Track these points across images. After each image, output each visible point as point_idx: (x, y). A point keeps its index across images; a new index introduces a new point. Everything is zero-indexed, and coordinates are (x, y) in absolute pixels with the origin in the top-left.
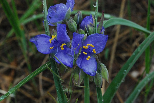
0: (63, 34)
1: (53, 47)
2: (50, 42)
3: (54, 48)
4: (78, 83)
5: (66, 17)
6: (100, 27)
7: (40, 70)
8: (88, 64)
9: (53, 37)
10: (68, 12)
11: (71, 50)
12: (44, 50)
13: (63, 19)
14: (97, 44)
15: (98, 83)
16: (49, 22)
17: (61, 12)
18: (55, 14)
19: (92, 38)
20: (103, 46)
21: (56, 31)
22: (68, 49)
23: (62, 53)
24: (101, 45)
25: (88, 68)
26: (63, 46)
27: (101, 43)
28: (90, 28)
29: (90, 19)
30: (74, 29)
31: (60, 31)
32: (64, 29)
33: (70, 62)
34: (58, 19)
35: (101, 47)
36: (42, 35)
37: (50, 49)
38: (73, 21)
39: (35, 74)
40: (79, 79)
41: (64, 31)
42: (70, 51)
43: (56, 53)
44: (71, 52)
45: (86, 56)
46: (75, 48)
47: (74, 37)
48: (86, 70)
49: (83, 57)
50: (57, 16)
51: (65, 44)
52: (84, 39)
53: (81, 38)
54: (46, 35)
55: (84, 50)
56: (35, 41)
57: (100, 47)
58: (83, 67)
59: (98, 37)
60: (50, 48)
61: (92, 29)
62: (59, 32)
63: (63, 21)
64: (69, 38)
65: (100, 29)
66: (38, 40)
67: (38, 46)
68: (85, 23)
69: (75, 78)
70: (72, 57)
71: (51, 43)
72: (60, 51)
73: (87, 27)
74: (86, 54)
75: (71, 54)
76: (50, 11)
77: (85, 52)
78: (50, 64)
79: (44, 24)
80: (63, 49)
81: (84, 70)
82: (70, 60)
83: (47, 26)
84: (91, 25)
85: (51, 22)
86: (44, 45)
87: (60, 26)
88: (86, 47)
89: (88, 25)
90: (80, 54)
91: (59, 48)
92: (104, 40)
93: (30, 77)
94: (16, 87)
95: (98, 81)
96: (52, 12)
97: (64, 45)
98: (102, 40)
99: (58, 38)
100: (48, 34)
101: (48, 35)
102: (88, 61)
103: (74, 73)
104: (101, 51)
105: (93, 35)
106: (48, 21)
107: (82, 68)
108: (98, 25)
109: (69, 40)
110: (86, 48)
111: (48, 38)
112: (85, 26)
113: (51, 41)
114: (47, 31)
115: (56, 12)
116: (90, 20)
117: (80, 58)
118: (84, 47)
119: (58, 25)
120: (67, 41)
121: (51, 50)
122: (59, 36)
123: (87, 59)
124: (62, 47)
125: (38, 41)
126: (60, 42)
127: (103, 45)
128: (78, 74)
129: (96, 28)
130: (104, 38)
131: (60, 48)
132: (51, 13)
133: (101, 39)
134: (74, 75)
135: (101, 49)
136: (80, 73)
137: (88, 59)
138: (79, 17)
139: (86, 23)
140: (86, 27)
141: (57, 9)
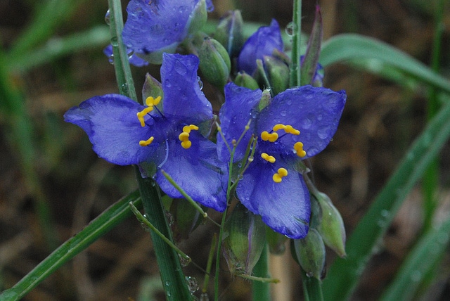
0: (186, 91)
1: (152, 138)
2: (142, 120)
3: (153, 141)
4: (246, 265)
5: (190, 30)
6: (309, 62)
7: (105, 225)
8: (275, 197)
9: (151, 102)
10: (198, 13)
11: (219, 149)
12: (118, 152)
13: (180, 40)
14: (307, 125)
15: (312, 262)
16: (131, 51)
17: (172, 14)
18: (153, 19)
19: (289, 103)
20: (326, 129)
21: (159, 80)
22: (206, 145)
23: (182, 158)
24: (321, 127)
25: (278, 210)
26: (188, 135)
27: (320, 119)
28: (277, 70)
29: (271, 37)
30: (219, 72)
31: (175, 79)
32: (189, 73)
33: (215, 190)
34: (163, 38)
35: (319, 134)
36: (109, 99)
37: (143, 145)
38: (215, 45)
39: (86, 239)
40: (247, 252)
41: (188, 80)
42: (215, 151)
43: (164, 162)
44: (219, 155)
45: (271, 168)
46: (234, 141)
47: (229, 99)
48: (272, 220)
49: (260, 172)
50: (160, 26)
51: (196, 128)
52: (261, 107)
53: (250, 102)
54: (122, 97)
55: (265, 146)
56: (82, 118)
57: (315, 135)
58: (260, 208)
59: (310, 97)
60: (142, 142)
61: (281, 72)
62: (169, 86)
63: (178, 47)
64: (209, 105)
65: (309, 70)
66: (93, 114)
67: (94, 137)
68: (256, 51)
69: (233, 248)
70: (222, 173)
71: (143, 124)
72: (177, 151)
73: (264, 66)
74: (272, 159)
75: (217, 161)
76: (136, 9)
77: (269, 155)
78: (140, 200)
79: (113, 58)
80: (187, 144)
81: (264, 220)
82: (215, 182)
83: (124, 63)
84: (277, 58)
85: (136, 50)
86: (114, 131)
87: (175, 63)
88: (270, 135)
89: (268, 59)
90: (251, 160)
91: (174, 143)
92: (331, 110)
93: (69, 251)
94: (20, 289)
95: (312, 254)
96: (143, 14)
97: (193, 131)
98: (323, 108)
99: (166, 106)
100: (131, 95)
101: (128, 96)
102: (277, 184)
103: (230, 231)
104: (322, 149)
105: (291, 92)
106: (128, 48)
107: (257, 209)
108: (302, 57)
109: (211, 112)
110: (272, 140)
111: (129, 107)
112: (259, 62)
113: (144, 117)
114: (124, 81)
115: (156, 11)
116: (273, 42)
117: (249, 177)
118: (265, 135)
119: (167, 60)
120: (201, 117)
121: (142, 151)
122: (170, 99)
123: (276, 178)
124: (184, 137)
125: (94, 119)
126: (174, 122)
127: (329, 128)
128: (245, 232)
129: (298, 68)
130: (331, 101)
131: (178, 142)
132: (140, 18)
133: (320, 107)
134: (229, 238)
135: (321, 140)
136: (252, 229)
137: (280, 180)
138: (231, 32)
139: (259, 53)
140: (262, 64)
141: (158, 3)
